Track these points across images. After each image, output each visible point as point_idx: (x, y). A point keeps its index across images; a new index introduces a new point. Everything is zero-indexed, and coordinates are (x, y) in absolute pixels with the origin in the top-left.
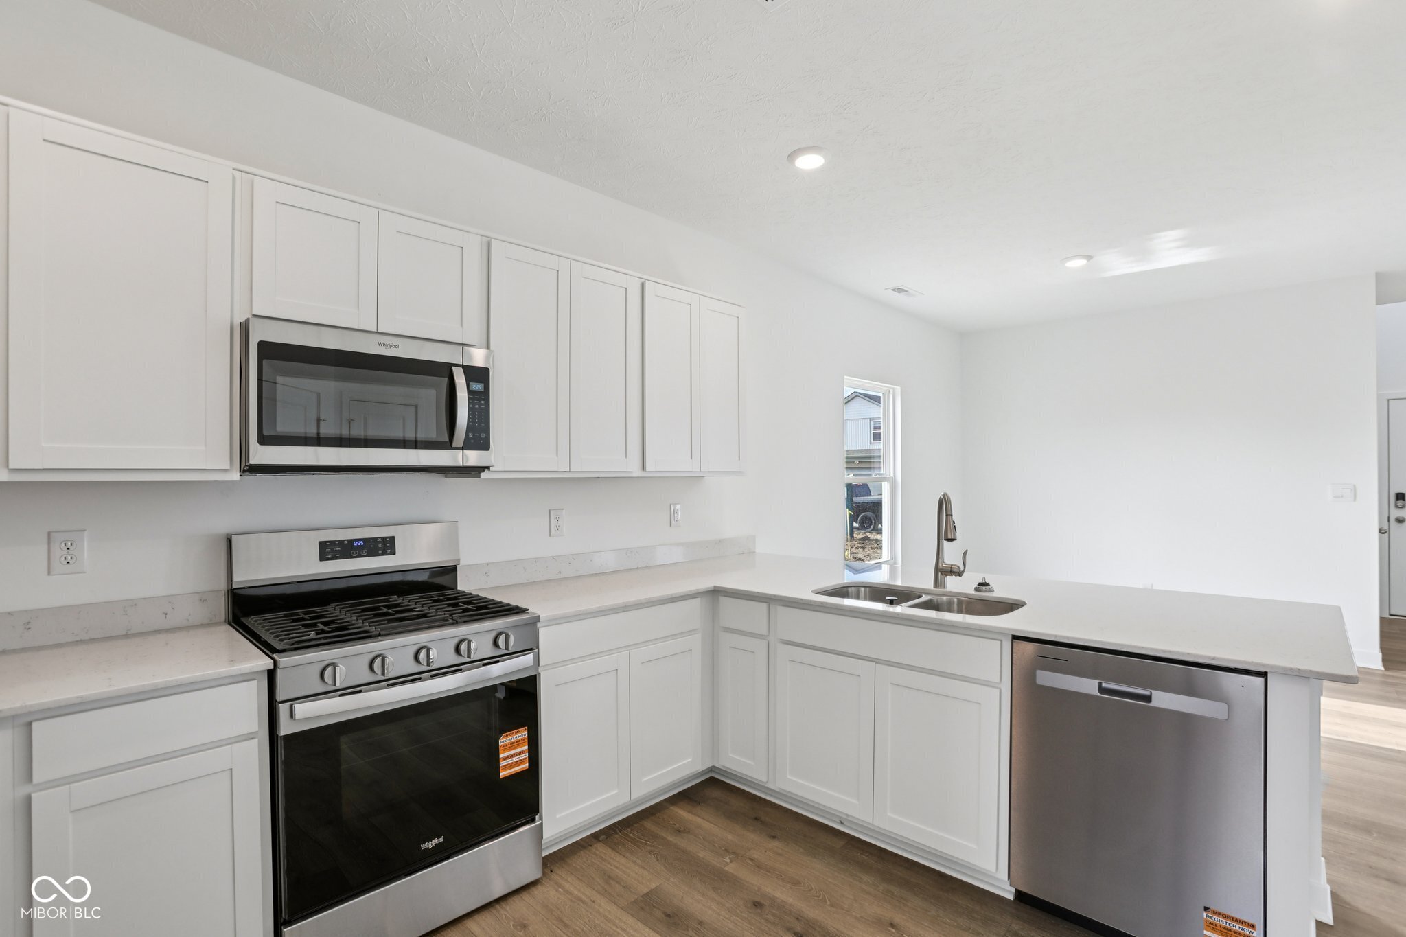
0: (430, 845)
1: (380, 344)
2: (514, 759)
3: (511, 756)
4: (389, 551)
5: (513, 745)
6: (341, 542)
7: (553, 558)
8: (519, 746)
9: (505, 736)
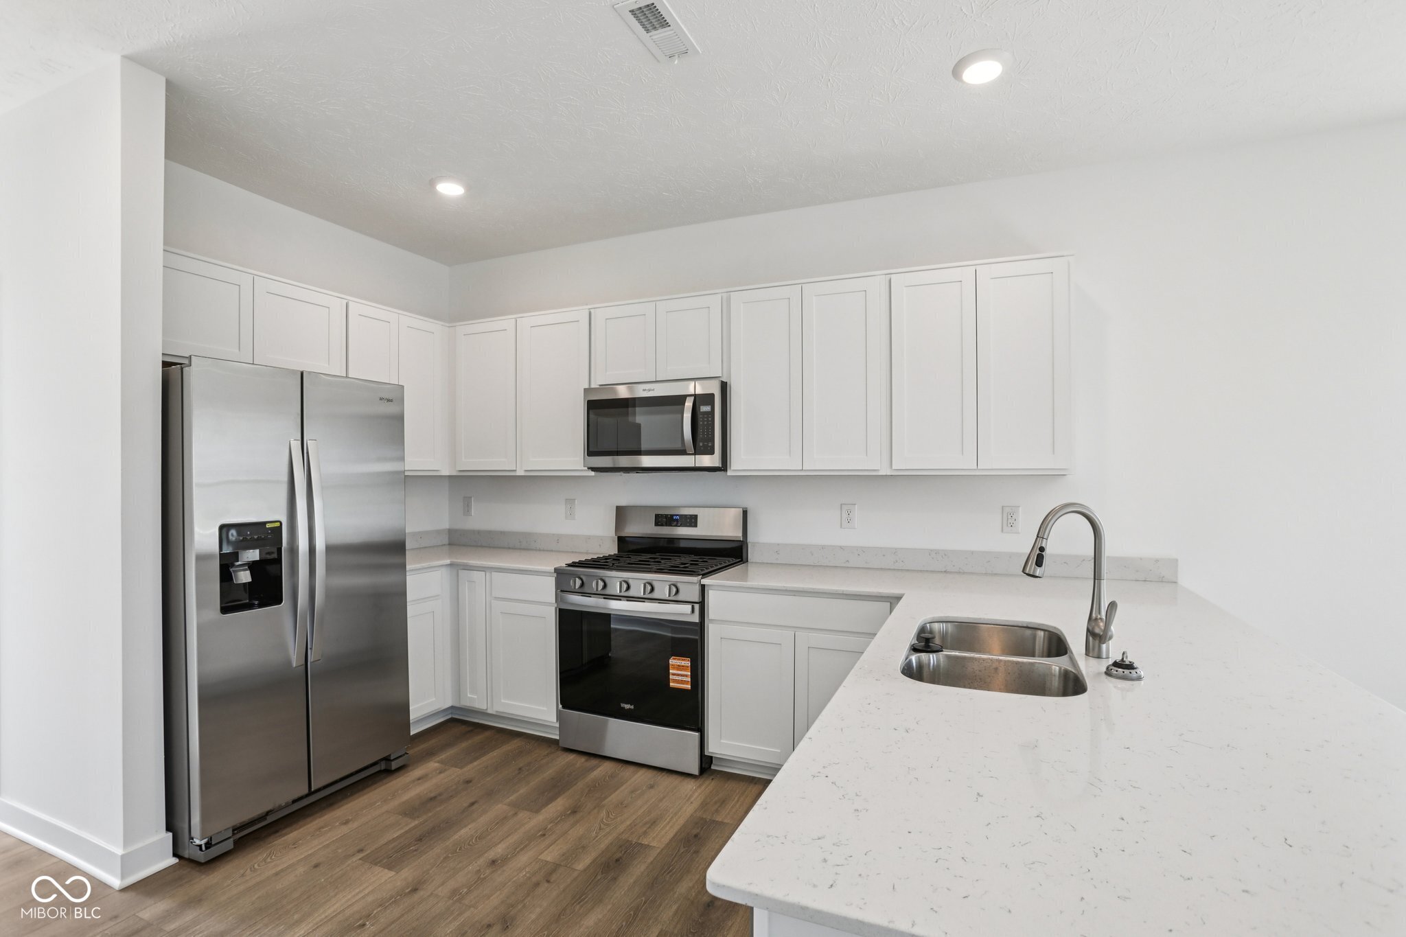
0: (627, 706)
1: (644, 390)
2: (680, 678)
3: (678, 675)
4: (693, 524)
5: (679, 667)
6: (666, 515)
7: (841, 547)
8: (685, 670)
9: (674, 659)
